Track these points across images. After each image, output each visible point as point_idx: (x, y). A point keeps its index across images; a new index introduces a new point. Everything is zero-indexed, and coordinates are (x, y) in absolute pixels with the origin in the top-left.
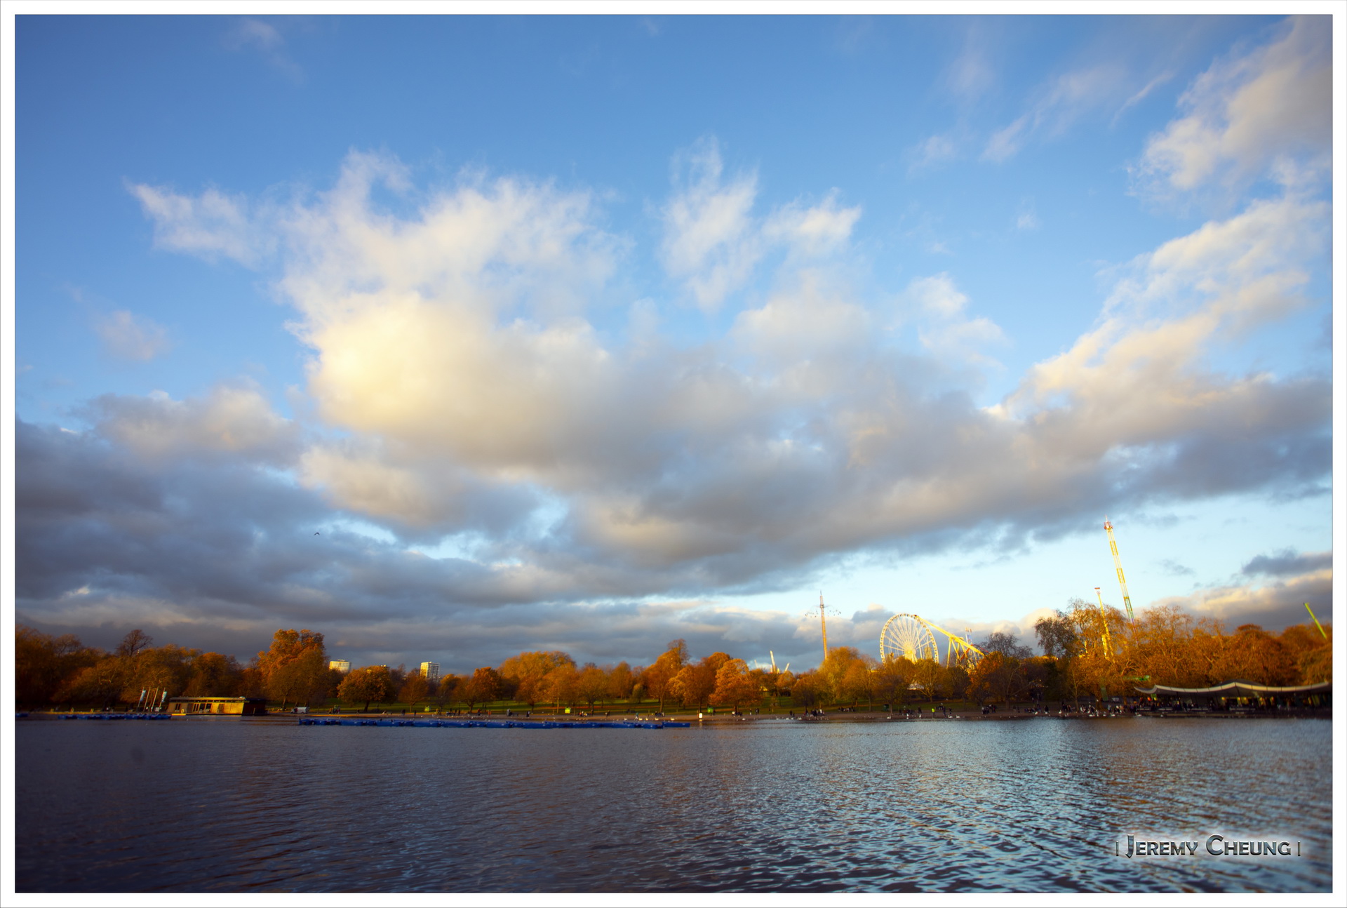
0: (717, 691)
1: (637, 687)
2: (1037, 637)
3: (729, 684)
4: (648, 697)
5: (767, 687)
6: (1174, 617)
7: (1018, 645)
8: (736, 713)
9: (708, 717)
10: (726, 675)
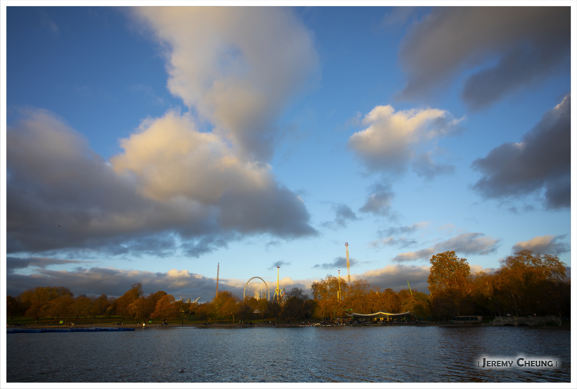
0: (156, 312)
1: (109, 308)
2: (312, 290)
3: (163, 308)
4: (115, 314)
5: (184, 310)
6: (364, 284)
7: (303, 294)
8: (164, 323)
9: (148, 325)
10: (162, 303)
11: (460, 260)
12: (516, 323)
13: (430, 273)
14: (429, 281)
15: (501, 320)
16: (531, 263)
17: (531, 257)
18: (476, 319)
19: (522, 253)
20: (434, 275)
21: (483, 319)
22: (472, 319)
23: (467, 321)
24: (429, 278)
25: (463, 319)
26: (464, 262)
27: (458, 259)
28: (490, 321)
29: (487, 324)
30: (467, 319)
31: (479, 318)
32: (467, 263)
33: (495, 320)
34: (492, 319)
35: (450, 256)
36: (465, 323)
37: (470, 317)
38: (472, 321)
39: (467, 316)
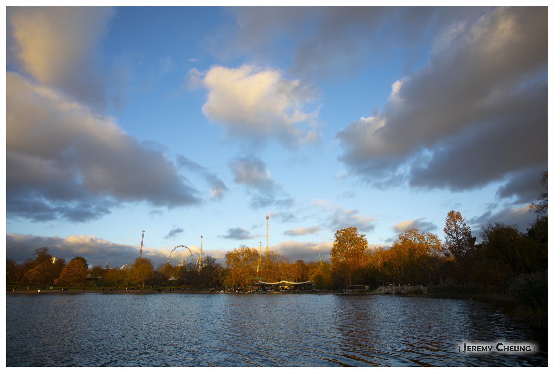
2: (225, 259)
7: (216, 262)
11: (360, 235)
12: (394, 291)
13: (333, 246)
14: (332, 254)
15: (383, 289)
16: (416, 240)
17: (417, 235)
18: (364, 288)
19: (410, 231)
20: (337, 248)
21: (370, 288)
22: (360, 288)
23: (355, 290)
24: (332, 251)
25: (353, 288)
26: (363, 238)
27: (359, 235)
28: (374, 290)
29: (371, 293)
30: (356, 288)
31: (367, 287)
32: (366, 238)
33: (378, 289)
34: (376, 288)
35: (352, 232)
36: (353, 291)
37: (359, 287)
38: (360, 290)
39: (356, 286)
